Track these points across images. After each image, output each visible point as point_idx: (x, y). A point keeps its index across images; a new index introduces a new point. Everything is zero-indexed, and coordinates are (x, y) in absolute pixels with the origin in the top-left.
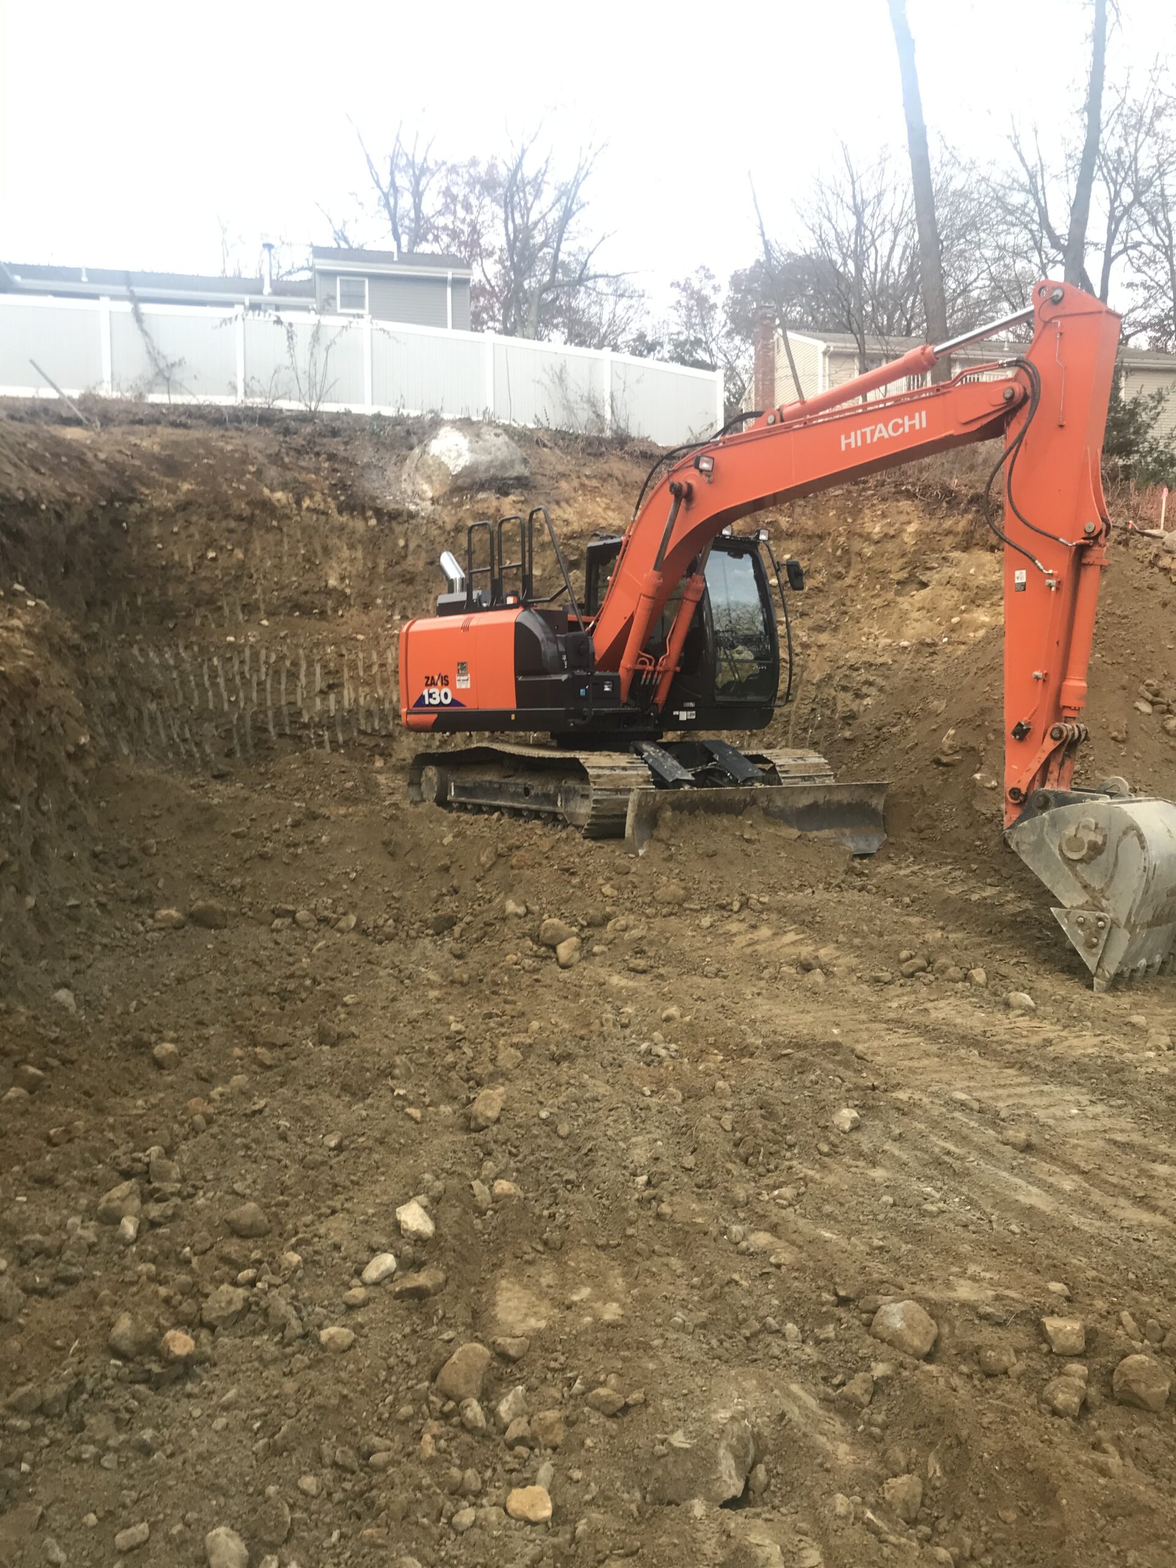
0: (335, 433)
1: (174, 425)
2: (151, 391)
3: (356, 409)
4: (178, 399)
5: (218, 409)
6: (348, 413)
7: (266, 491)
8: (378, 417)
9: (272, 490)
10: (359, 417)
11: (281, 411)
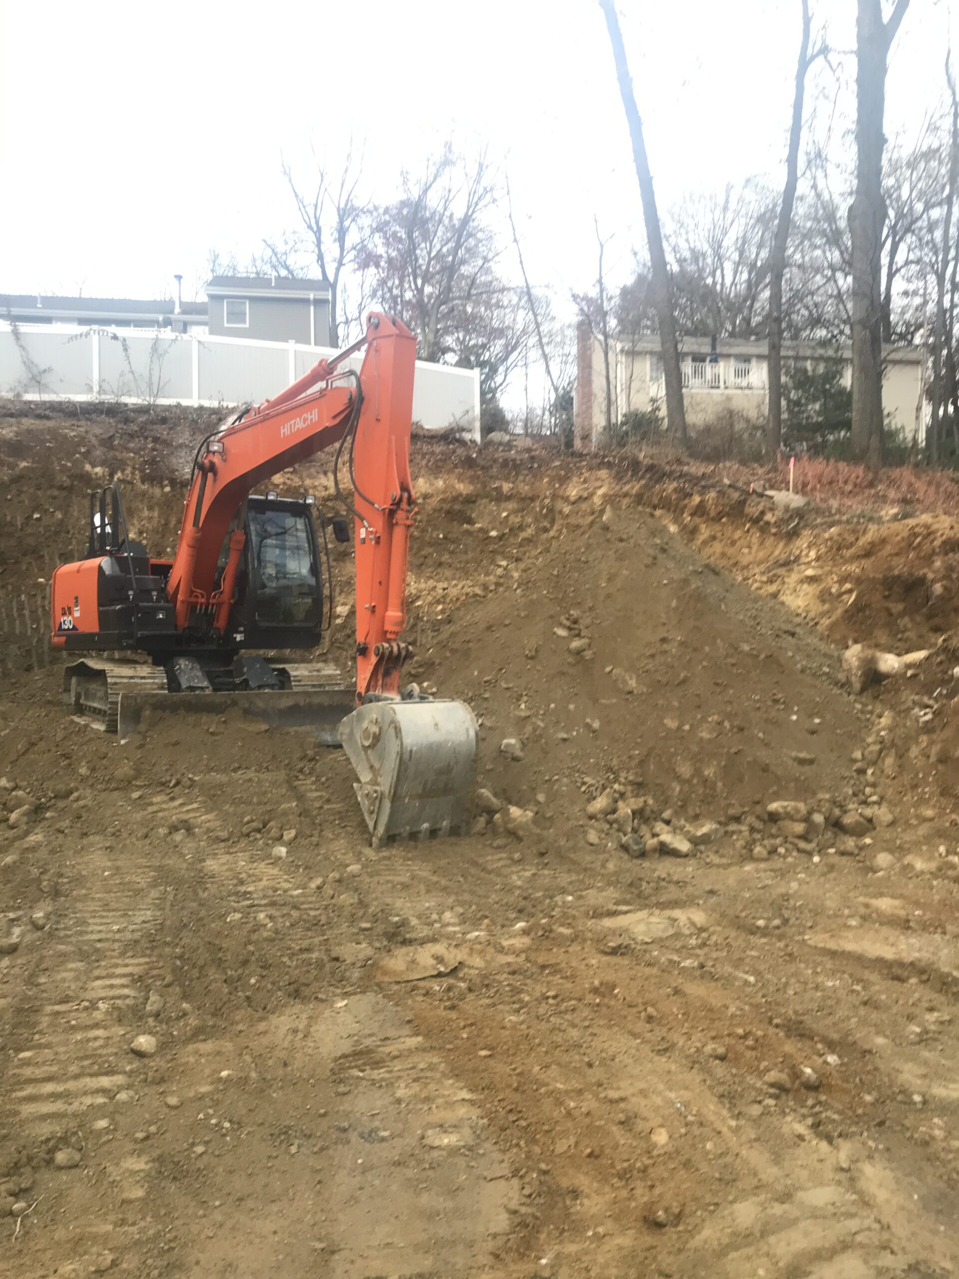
0: (164, 421)
1: (39, 417)
2: (26, 392)
3: (185, 402)
4: (47, 397)
5: (74, 404)
6: (178, 406)
7: (88, 467)
8: (201, 408)
9: (94, 466)
10: (187, 407)
11: (126, 405)
